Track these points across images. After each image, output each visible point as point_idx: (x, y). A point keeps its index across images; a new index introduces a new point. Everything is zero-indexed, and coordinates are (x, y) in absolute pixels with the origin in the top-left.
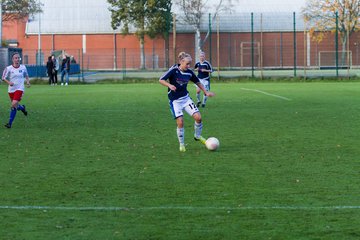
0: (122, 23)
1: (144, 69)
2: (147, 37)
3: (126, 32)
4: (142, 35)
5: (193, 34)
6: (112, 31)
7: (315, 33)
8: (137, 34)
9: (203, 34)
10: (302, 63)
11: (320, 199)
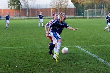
0: (10, 7)
1: (15, 17)
2: (16, 10)
3: (11, 9)
4: (15, 9)
5: (26, 9)
6: (8, 8)
7: (53, 9)
8: (14, 9)
9: (28, 9)
10: (50, 15)
11: (42, 45)
